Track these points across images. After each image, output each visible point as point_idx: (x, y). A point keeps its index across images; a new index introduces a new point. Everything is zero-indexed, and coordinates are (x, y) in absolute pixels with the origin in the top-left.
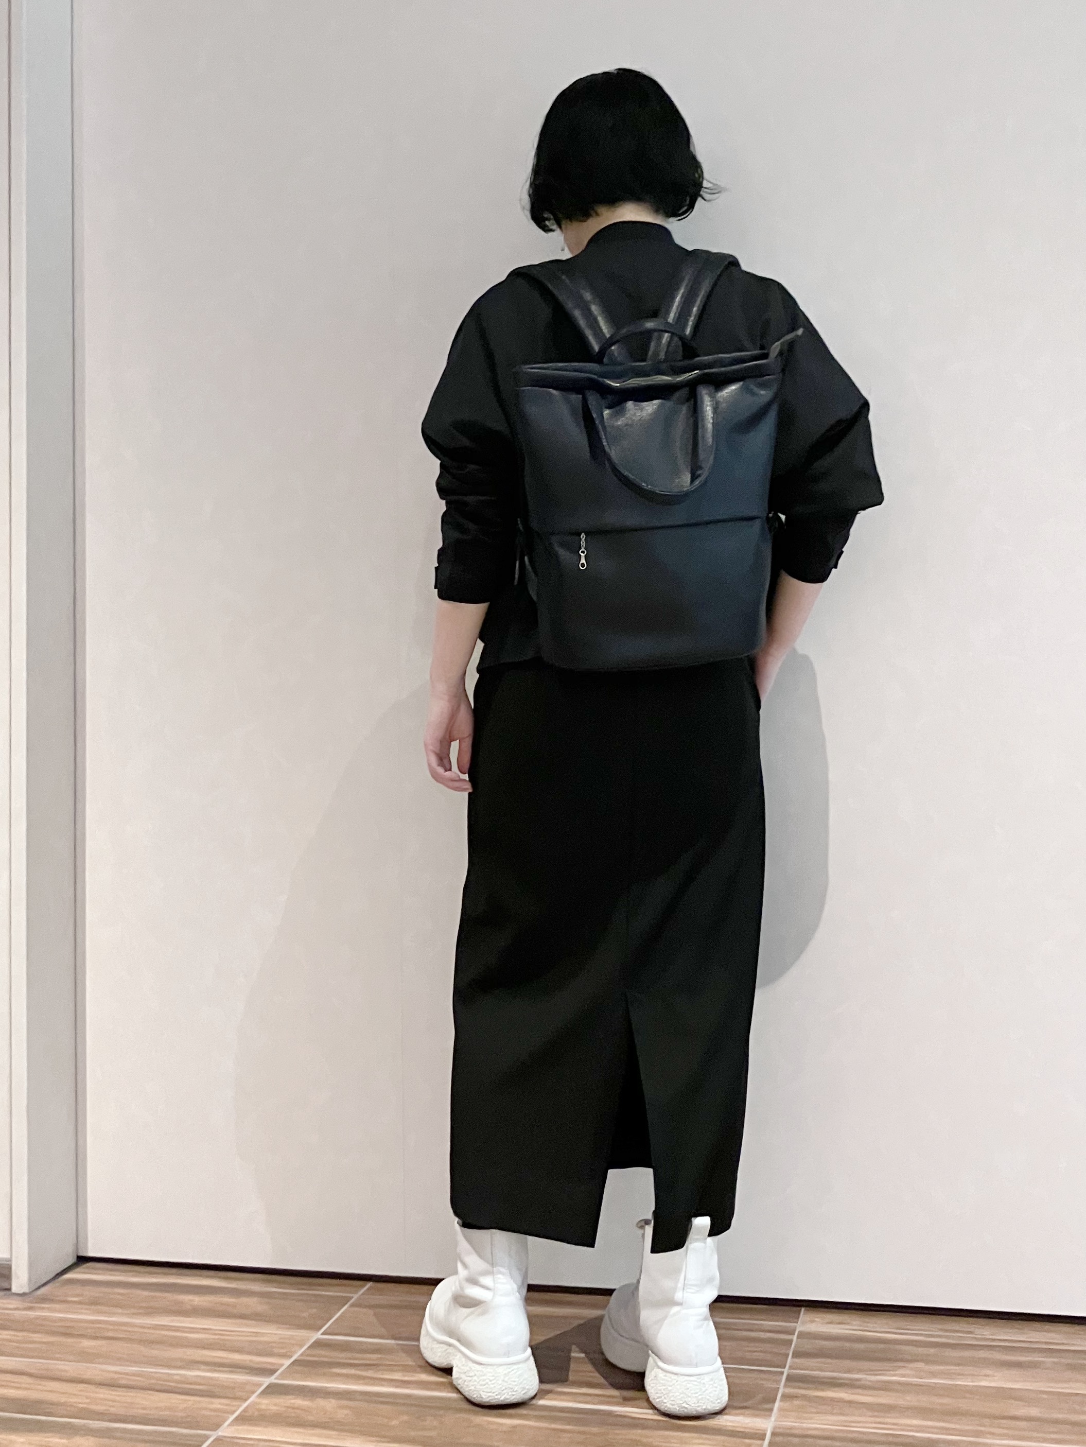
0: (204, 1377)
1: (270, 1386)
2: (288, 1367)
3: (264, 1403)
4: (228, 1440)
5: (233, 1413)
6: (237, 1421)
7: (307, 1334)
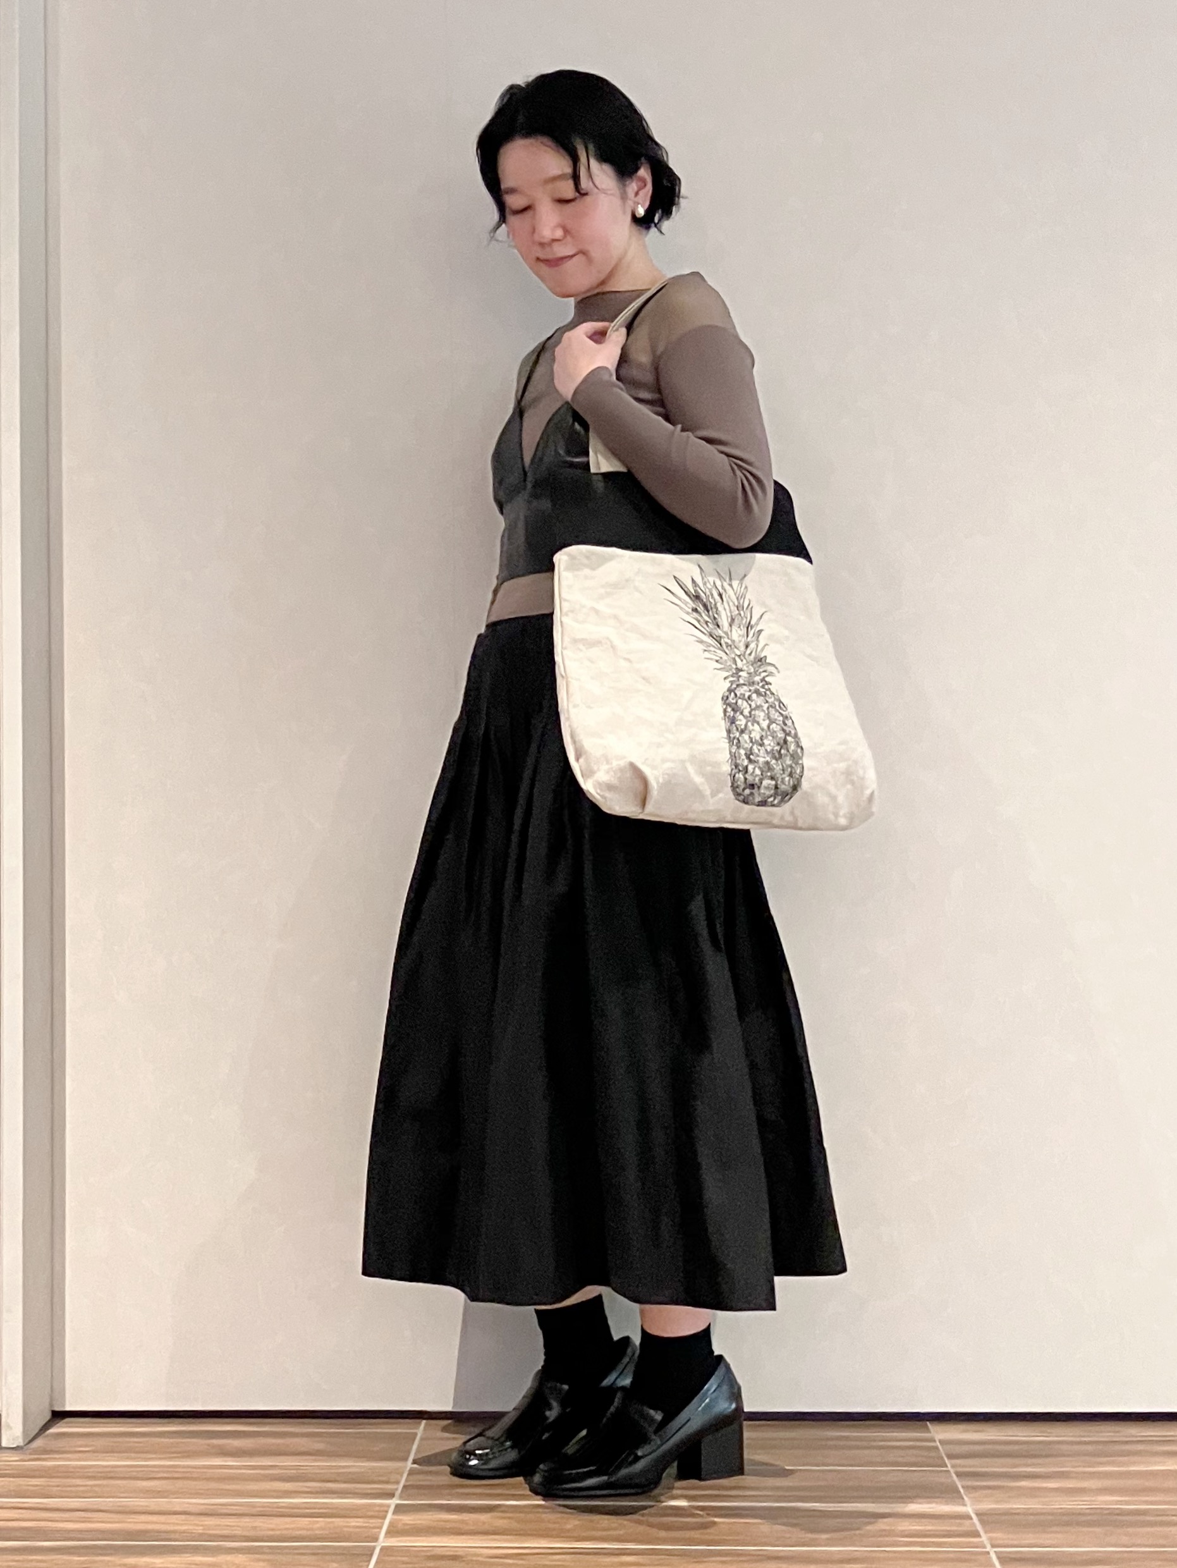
1: (397, 1506)
2: (402, 1491)
3: (407, 1519)
4: (397, 1548)
5: (381, 1528)
6: (390, 1533)
7: (399, 1464)
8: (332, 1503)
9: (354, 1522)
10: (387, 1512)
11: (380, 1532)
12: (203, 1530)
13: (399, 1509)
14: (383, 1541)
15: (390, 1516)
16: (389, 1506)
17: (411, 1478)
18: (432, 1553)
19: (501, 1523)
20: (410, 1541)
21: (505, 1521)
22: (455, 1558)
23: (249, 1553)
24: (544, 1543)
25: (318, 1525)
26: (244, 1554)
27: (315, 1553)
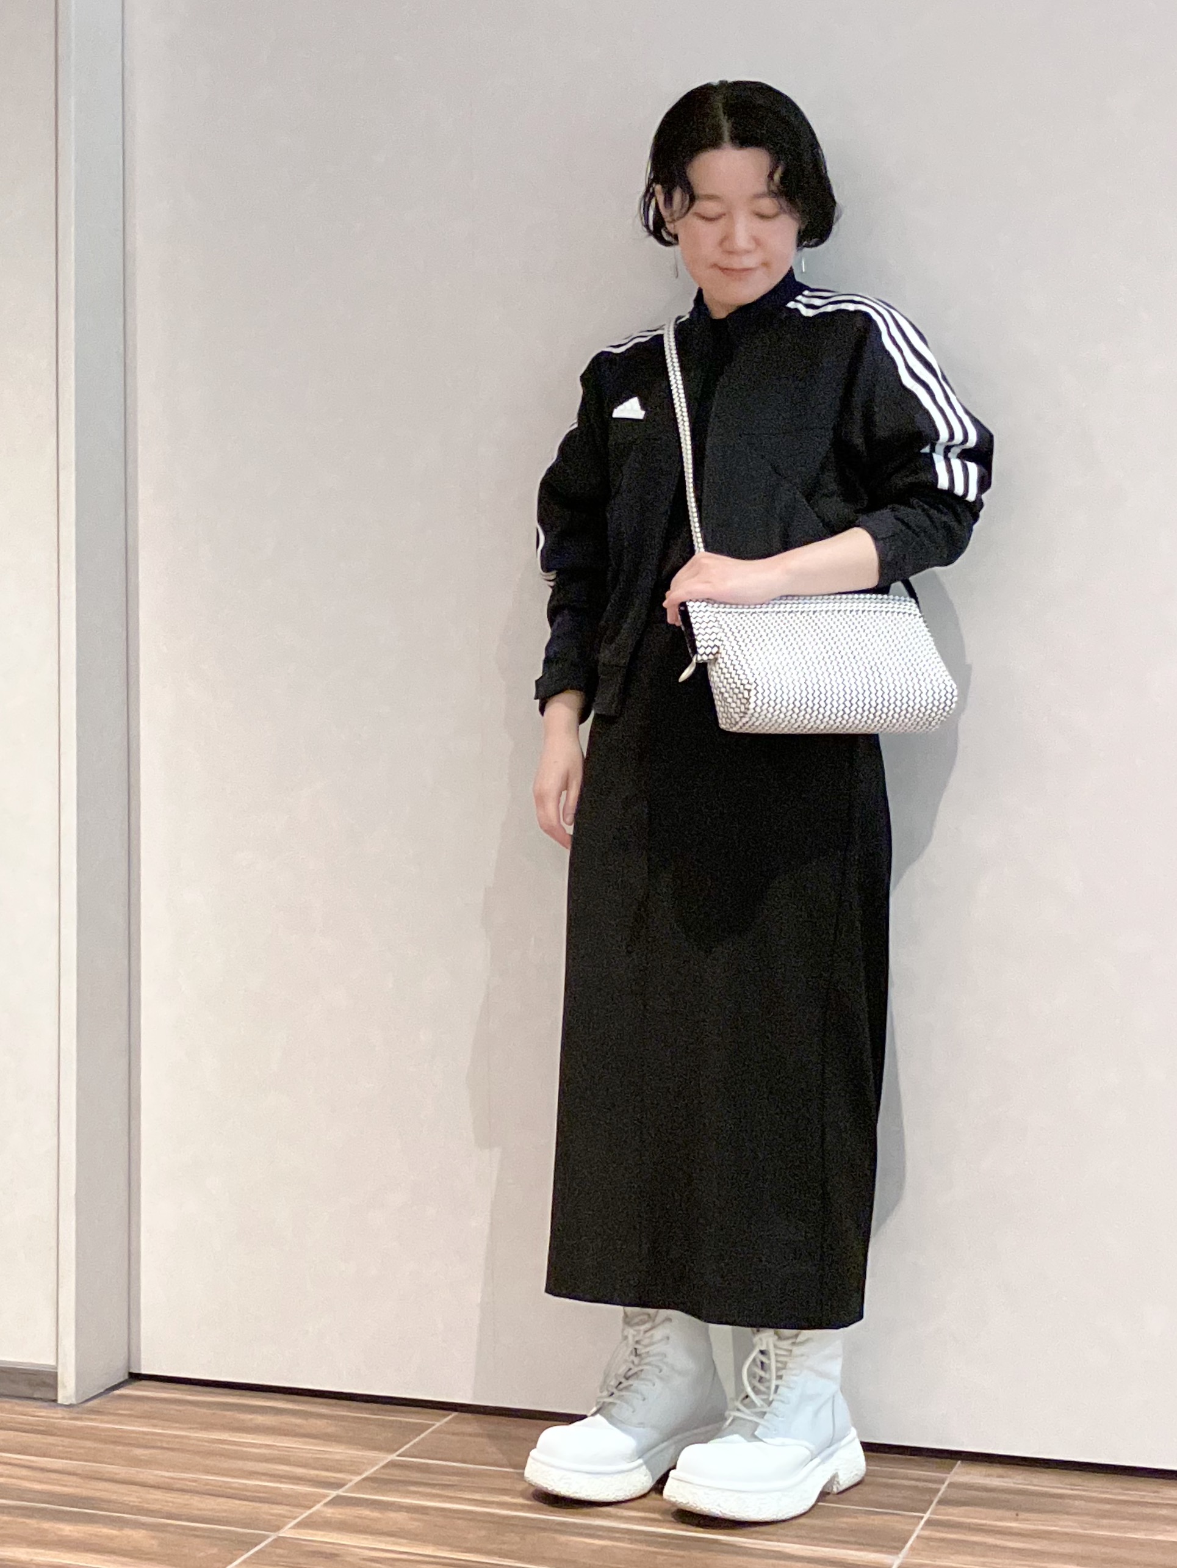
0: (265, 1487)
1: (336, 1498)
2: (357, 1483)
3: (330, 1512)
4: (290, 1540)
5: (295, 1518)
6: (299, 1525)
7: (381, 1455)
8: (280, 1488)
9: (278, 1510)
10: (319, 1502)
11: (289, 1523)
12: (140, 1502)
13: (337, 1502)
14: (286, 1532)
15: (318, 1507)
16: (325, 1496)
17: (383, 1471)
18: (319, 1549)
19: (413, 1525)
20: (312, 1535)
21: (416, 1524)
22: (332, 1556)
23: (152, 1530)
24: (429, 1550)
25: (242, 1509)
26: (146, 1529)
27: (211, 1537)
